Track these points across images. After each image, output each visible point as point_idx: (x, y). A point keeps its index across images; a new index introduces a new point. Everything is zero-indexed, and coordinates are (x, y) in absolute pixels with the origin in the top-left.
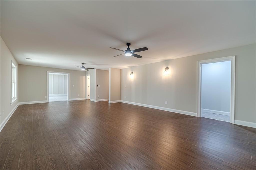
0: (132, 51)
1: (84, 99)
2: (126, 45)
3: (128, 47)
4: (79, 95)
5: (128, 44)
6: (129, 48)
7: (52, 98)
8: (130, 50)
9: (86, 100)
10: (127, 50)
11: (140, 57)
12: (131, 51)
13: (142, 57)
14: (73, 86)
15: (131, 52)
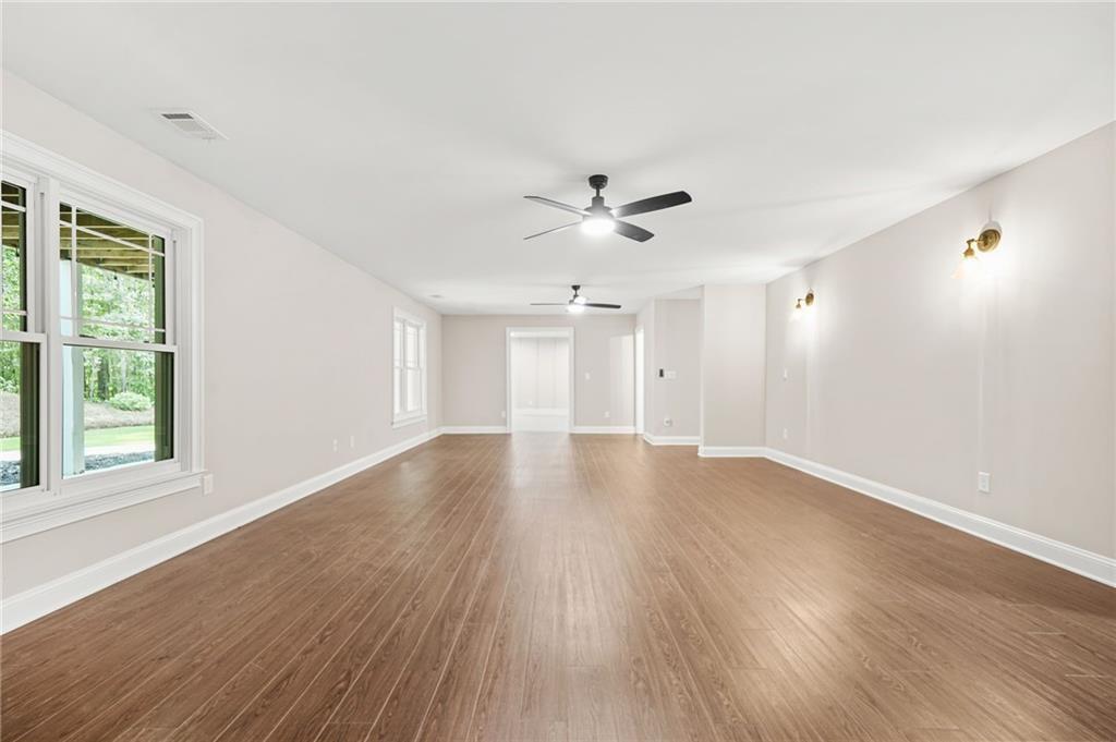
0: (614, 212)
1: (629, 430)
2: (588, 184)
3: (598, 193)
4: (607, 414)
5: (598, 181)
6: (601, 195)
7: (520, 420)
8: (606, 205)
9: (636, 435)
10: (590, 205)
11: (642, 235)
12: (609, 209)
13: (651, 235)
14: (588, 376)
15: (611, 215)
